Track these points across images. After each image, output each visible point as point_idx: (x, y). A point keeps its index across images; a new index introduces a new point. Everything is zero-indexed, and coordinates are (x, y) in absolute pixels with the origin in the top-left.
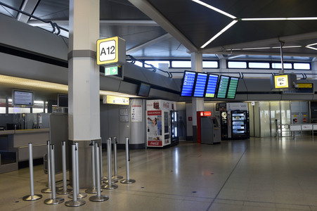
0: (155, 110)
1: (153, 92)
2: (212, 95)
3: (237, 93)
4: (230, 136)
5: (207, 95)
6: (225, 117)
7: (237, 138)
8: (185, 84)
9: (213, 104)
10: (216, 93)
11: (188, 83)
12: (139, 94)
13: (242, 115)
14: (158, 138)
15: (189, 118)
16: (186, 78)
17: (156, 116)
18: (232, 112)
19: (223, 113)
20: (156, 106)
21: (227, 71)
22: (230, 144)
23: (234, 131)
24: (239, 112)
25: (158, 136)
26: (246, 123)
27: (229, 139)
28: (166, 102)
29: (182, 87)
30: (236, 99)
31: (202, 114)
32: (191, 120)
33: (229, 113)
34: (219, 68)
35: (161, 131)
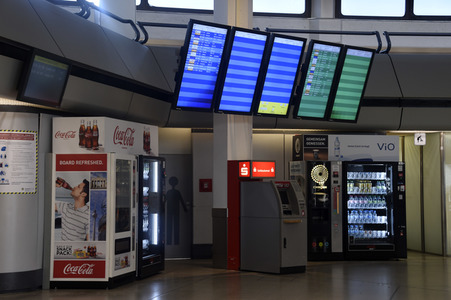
0: (84, 151)
1: (77, 90)
2: (281, 108)
3: (365, 102)
4: (337, 246)
5: (265, 107)
6: (321, 182)
7: (362, 254)
8: (189, 67)
9: (284, 138)
10: (295, 101)
11: (200, 64)
12: (27, 94)
13: (382, 176)
14: (92, 251)
15: (202, 182)
16: (194, 47)
17: (88, 175)
18: (347, 166)
19: (316, 170)
20: (89, 138)
21: (336, 25)
22: (338, 273)
23: (352, 231)
24: (370, 166)
25: (91, 243)
26: (396, 203)
27: (336, 257)
28: (123, 125)
29: (179, 78)
30: (362, 123)
31: (244, 171)
32: (210, 189)
33: (337, 168)
34: (308, 14)
35: (103, 226)
